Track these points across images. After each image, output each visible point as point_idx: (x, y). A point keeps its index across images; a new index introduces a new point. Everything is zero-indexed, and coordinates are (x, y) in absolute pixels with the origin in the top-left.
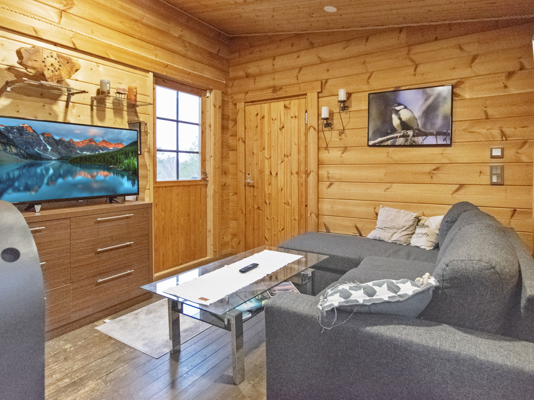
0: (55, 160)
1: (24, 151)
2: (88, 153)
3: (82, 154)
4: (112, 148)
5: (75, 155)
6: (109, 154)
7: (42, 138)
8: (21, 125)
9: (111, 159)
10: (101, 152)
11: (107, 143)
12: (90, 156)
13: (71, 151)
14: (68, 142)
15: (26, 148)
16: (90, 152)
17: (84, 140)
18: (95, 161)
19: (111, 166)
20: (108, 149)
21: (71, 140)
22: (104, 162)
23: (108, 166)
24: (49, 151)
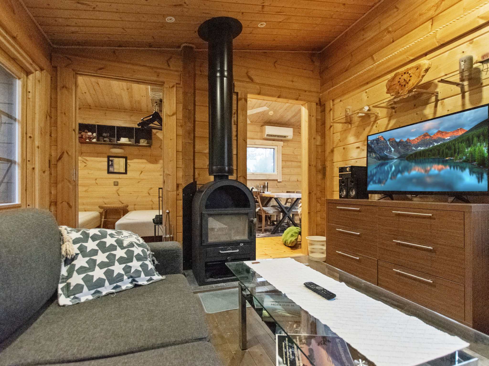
0: (396, 159)
1: (379, 155)
2: (422, 148)
3: (417, 150)
4: (448, 138)
5: (411, 152)
6: (444, 145)
7: (388, 143)
8: (378, 137)
9: (447, 150)
10: (436, 144)
11: (443, 133)
12: (424, 151)
13: (408, 150)
14: (406, 141)
15: (380, 153)
16: (424, 147)
17: (419, 137)
18: (429, 154)
19: (447, 158)
20: (444, 139)
21: (408, 139)
22: (439, 154)
23: (444, 158)
24: (393, 152)
